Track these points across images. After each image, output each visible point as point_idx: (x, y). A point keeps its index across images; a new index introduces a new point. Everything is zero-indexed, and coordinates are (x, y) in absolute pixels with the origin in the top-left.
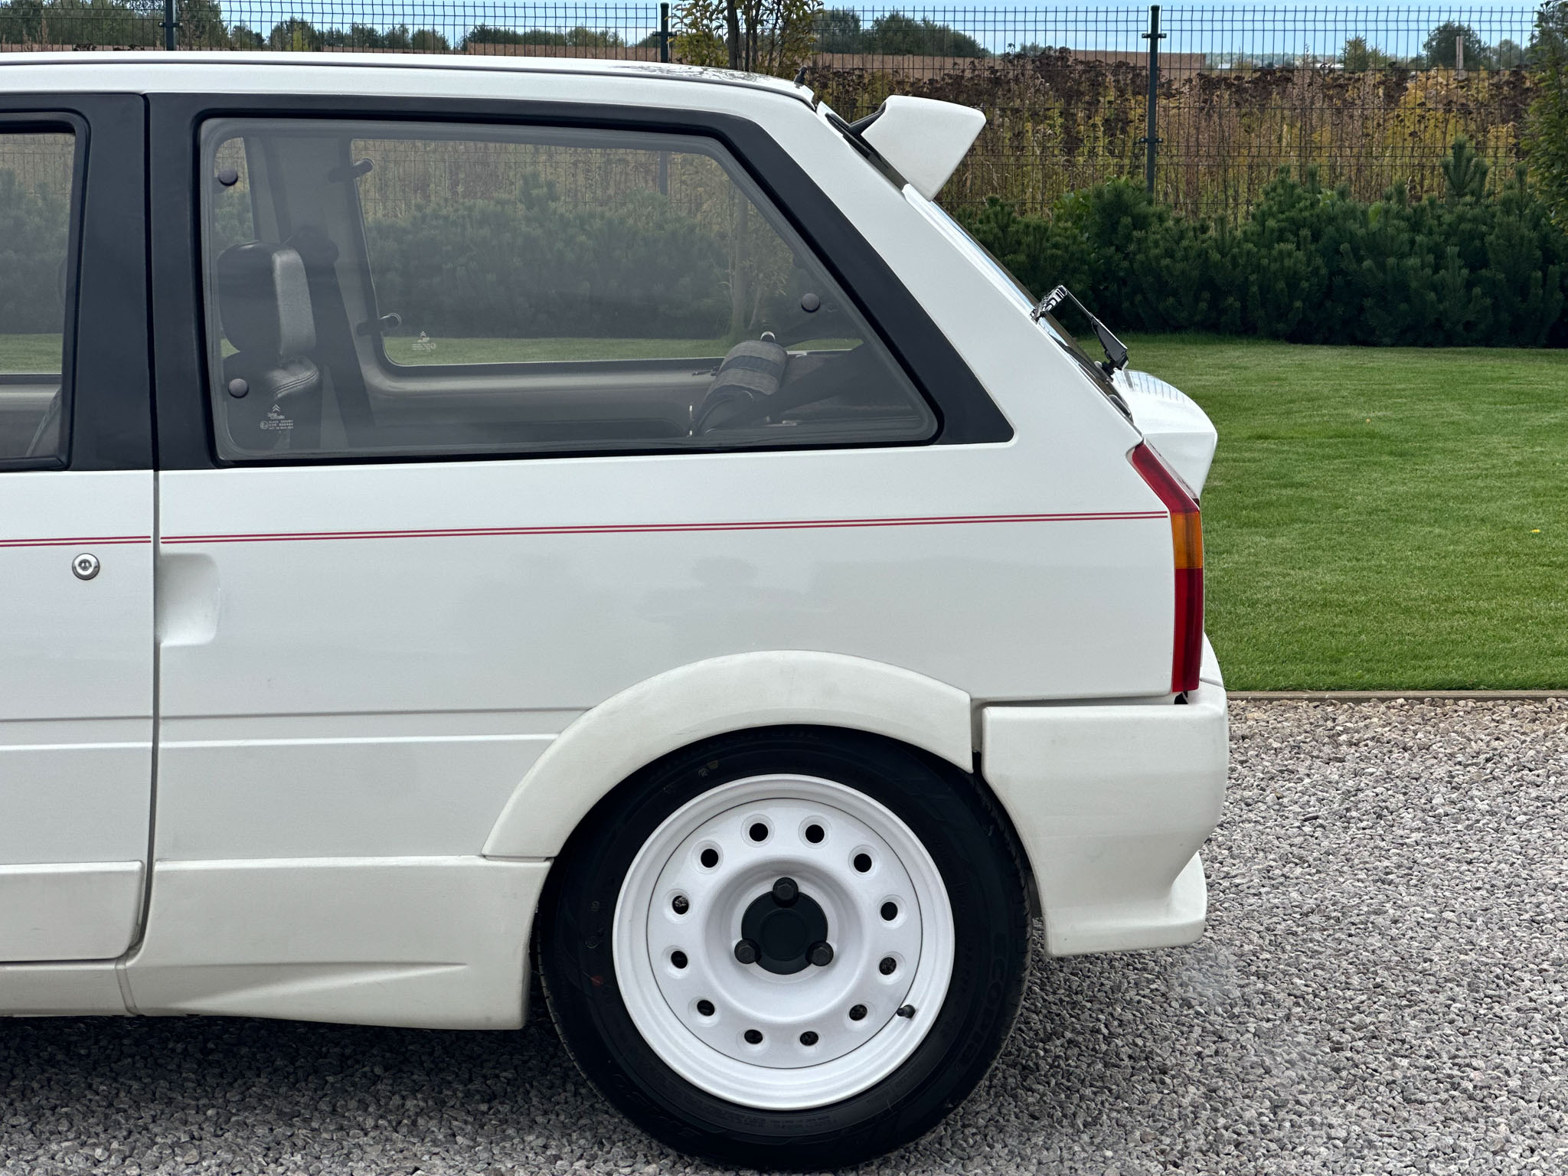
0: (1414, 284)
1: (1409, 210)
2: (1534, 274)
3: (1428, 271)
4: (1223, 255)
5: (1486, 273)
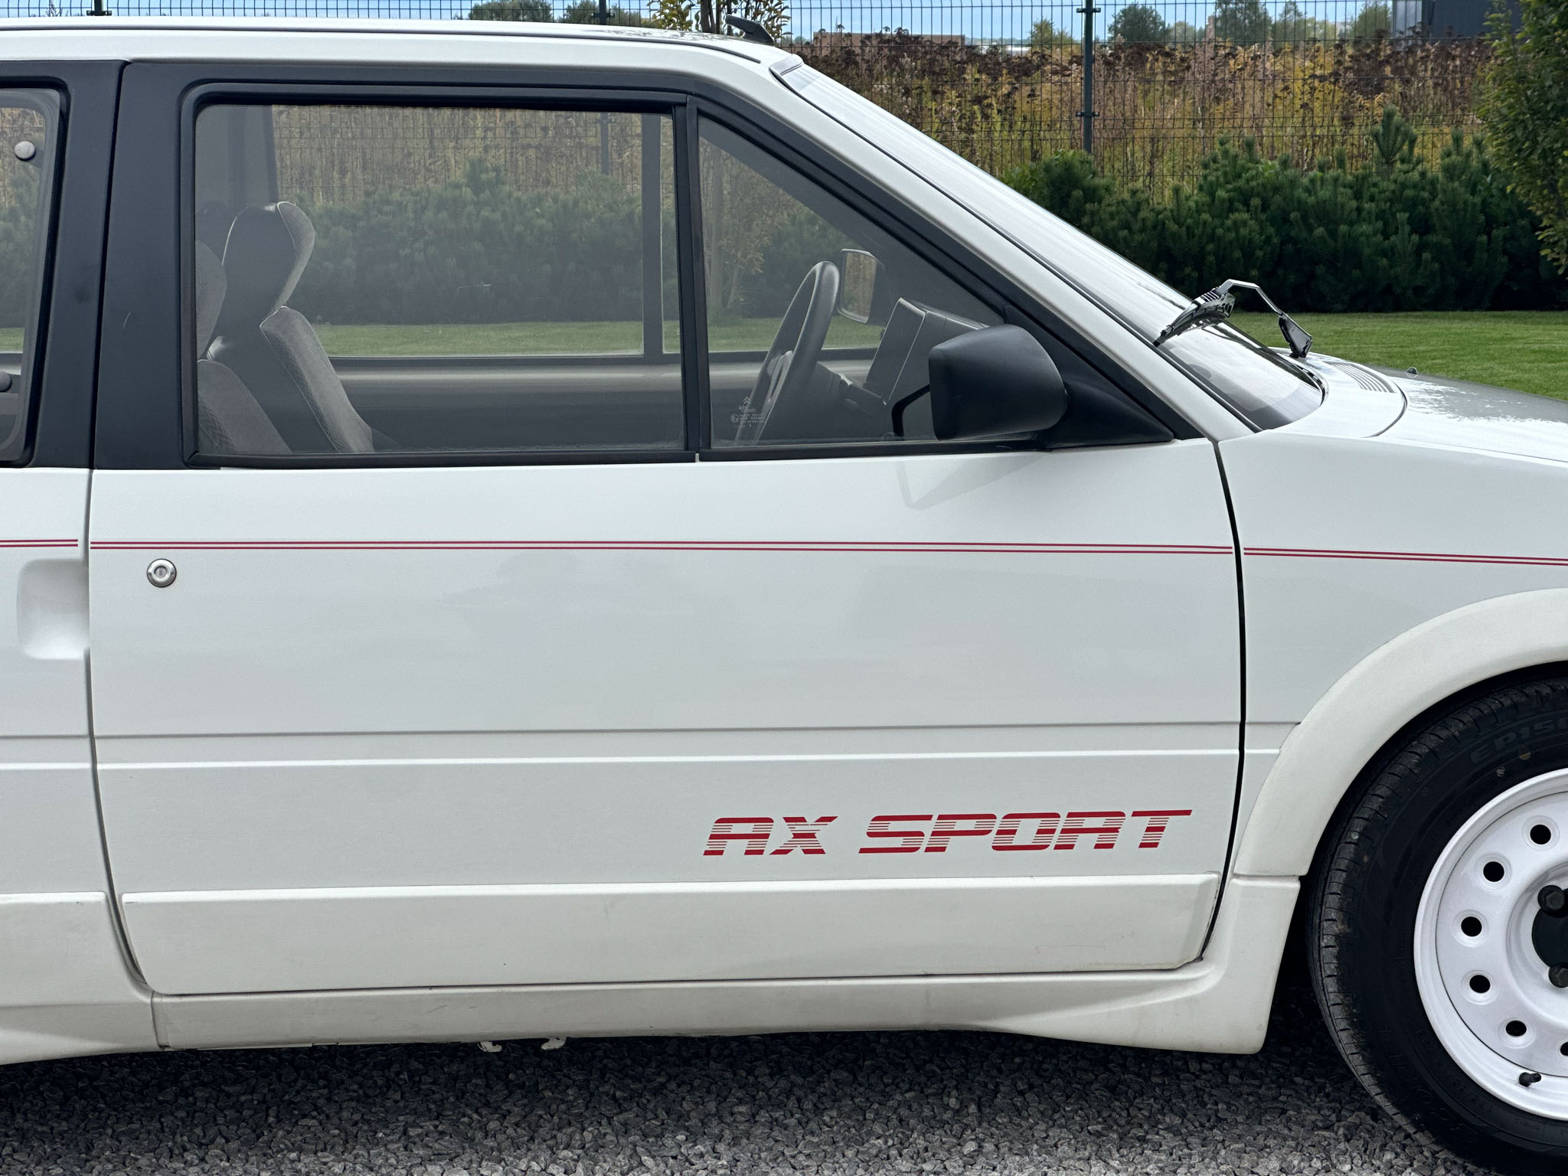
0: (1367, 251)
1: (1350, 178)
2: (1479, 239)
3: (1380, 237)
4: (1180, 225)
5: (1433, 238)
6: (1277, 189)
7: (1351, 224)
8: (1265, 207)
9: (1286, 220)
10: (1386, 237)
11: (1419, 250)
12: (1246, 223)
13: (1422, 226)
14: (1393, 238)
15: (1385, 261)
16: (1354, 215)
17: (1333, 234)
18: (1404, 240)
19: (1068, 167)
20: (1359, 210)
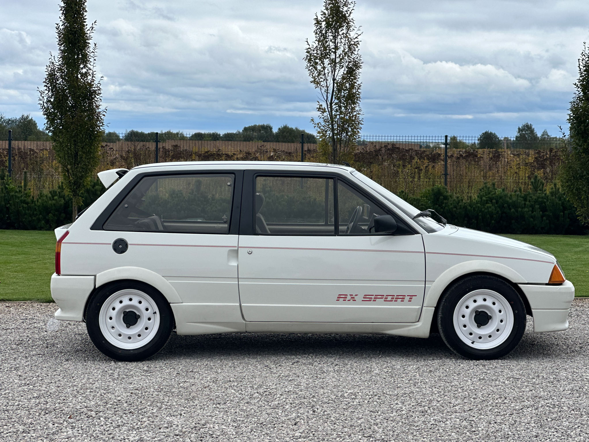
0: (526, 216)
1: (523, 195)
2: (561, 214)
3: (530, 212)
4: (471, 207)
5: (547, 213)
6: (501, 198)
7: (522, 208)
8: (497, 203)
9: (503, 207)
10: (532, 212)
11: (542, 217)
12: (491, 207)
13: (544, 209)
14: (534, 213)
15: (532, 219)
16: (523, 206)
17: (517, 211)
18: (538, 213)
19: (439, 190)
20: (525, 204)
